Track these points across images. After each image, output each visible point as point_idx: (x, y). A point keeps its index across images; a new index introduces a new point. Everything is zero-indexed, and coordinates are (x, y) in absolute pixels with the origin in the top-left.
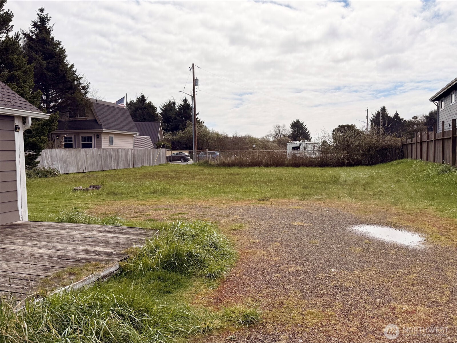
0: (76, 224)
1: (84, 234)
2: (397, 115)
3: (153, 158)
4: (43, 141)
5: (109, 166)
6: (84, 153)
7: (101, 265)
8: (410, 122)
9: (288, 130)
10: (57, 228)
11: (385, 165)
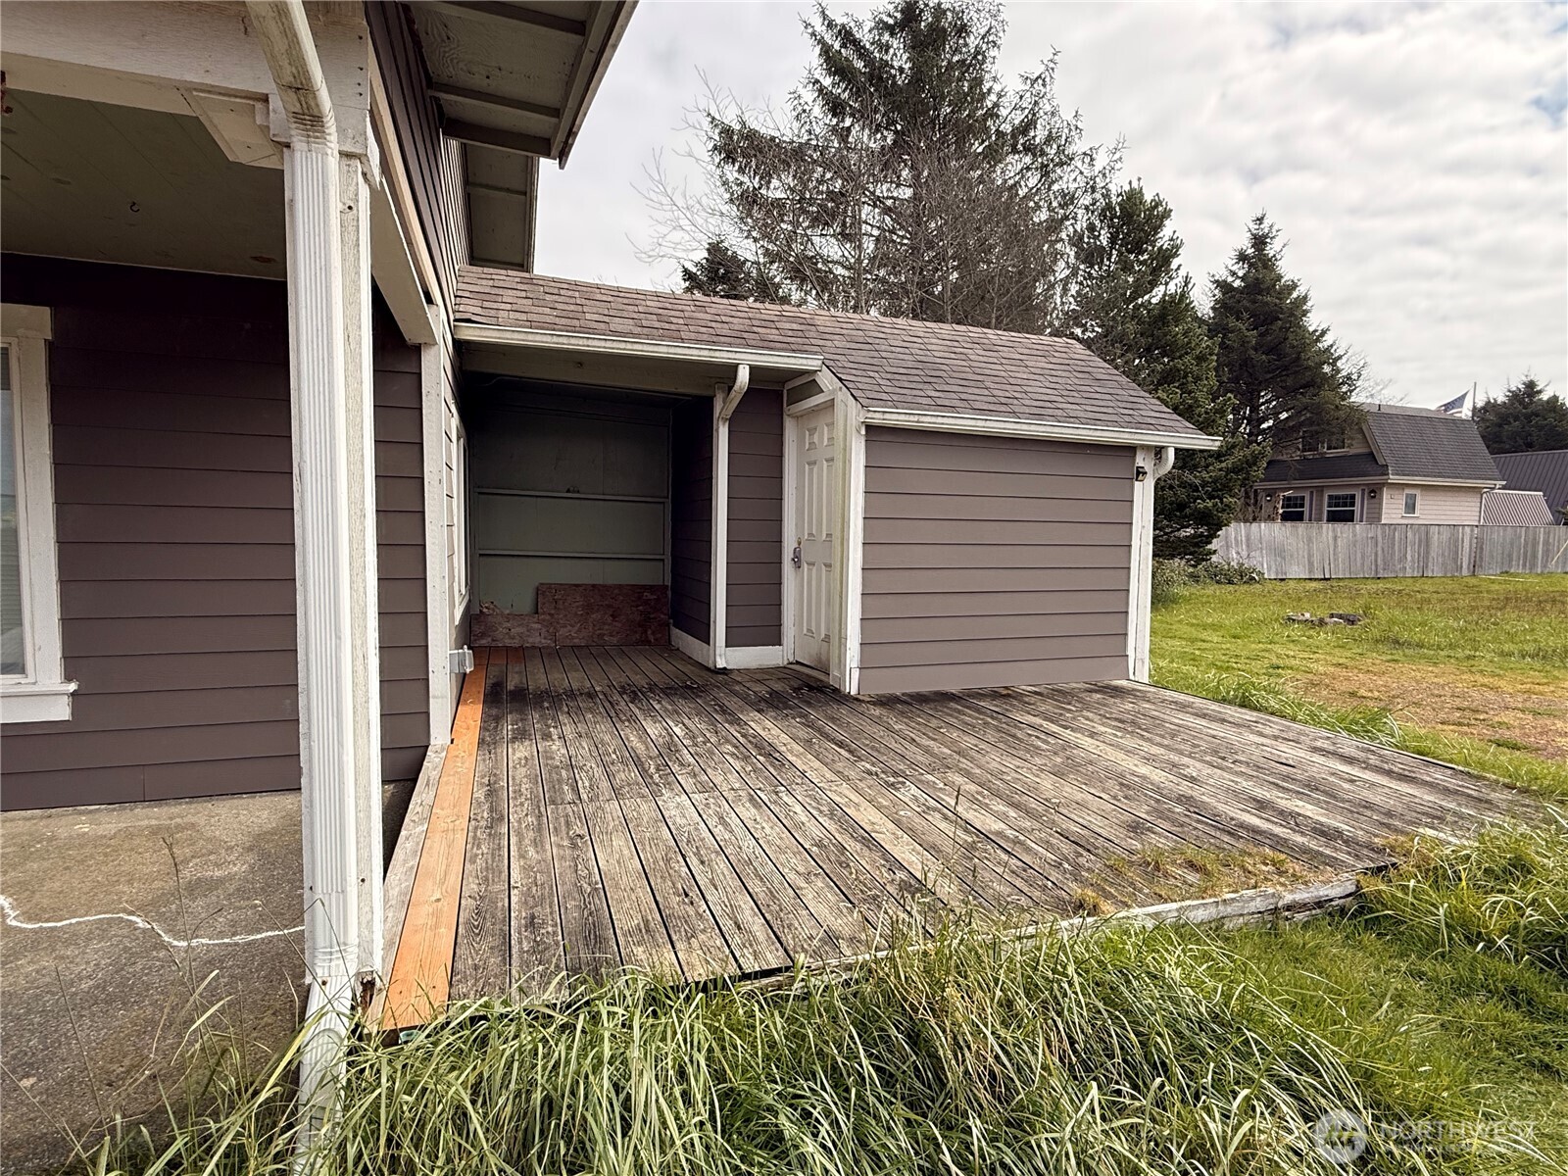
0: (1255, 714)
1: (1269, 749)
4: (1228, 508)
6: (1330, 533)
7: (1293, 866)
10: (1204, 716)
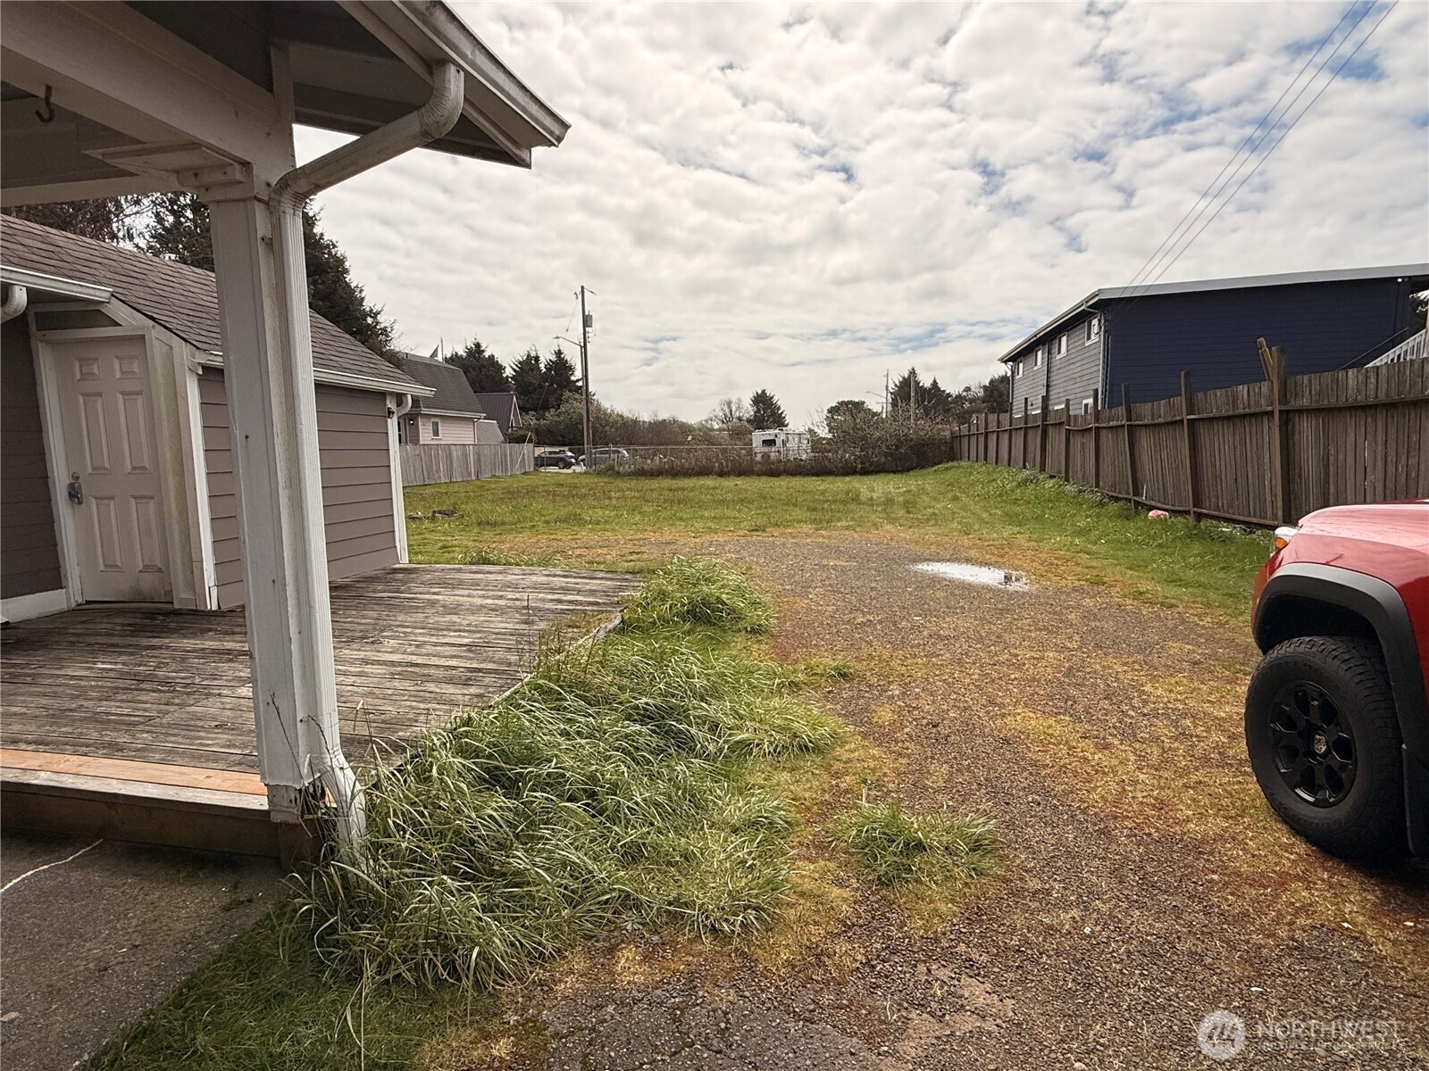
2: (935, 383)
3: (512, 460)
5: (436, 476)
8: (959, 397)
9: (748, 410)
11: (925, 471)
